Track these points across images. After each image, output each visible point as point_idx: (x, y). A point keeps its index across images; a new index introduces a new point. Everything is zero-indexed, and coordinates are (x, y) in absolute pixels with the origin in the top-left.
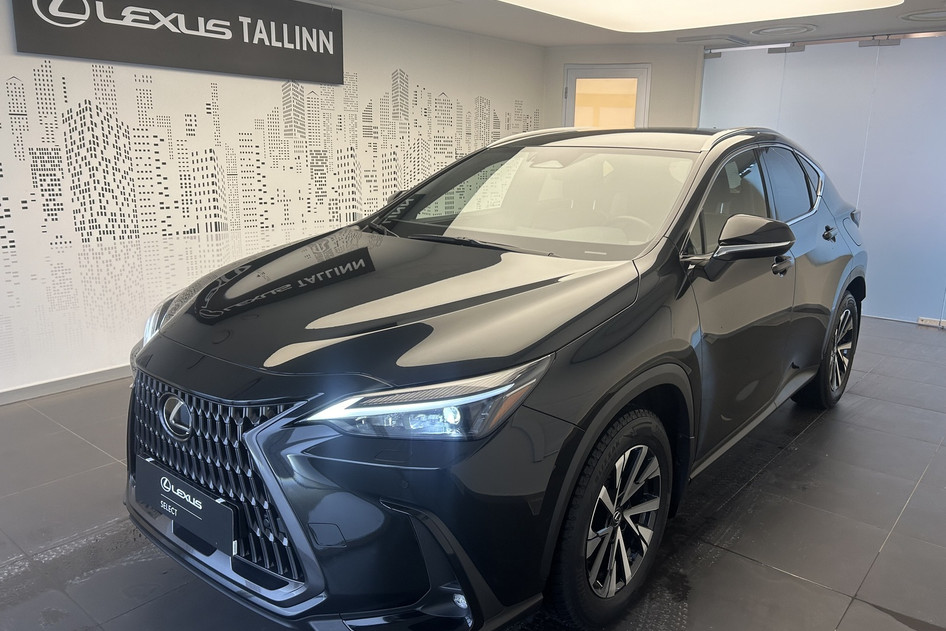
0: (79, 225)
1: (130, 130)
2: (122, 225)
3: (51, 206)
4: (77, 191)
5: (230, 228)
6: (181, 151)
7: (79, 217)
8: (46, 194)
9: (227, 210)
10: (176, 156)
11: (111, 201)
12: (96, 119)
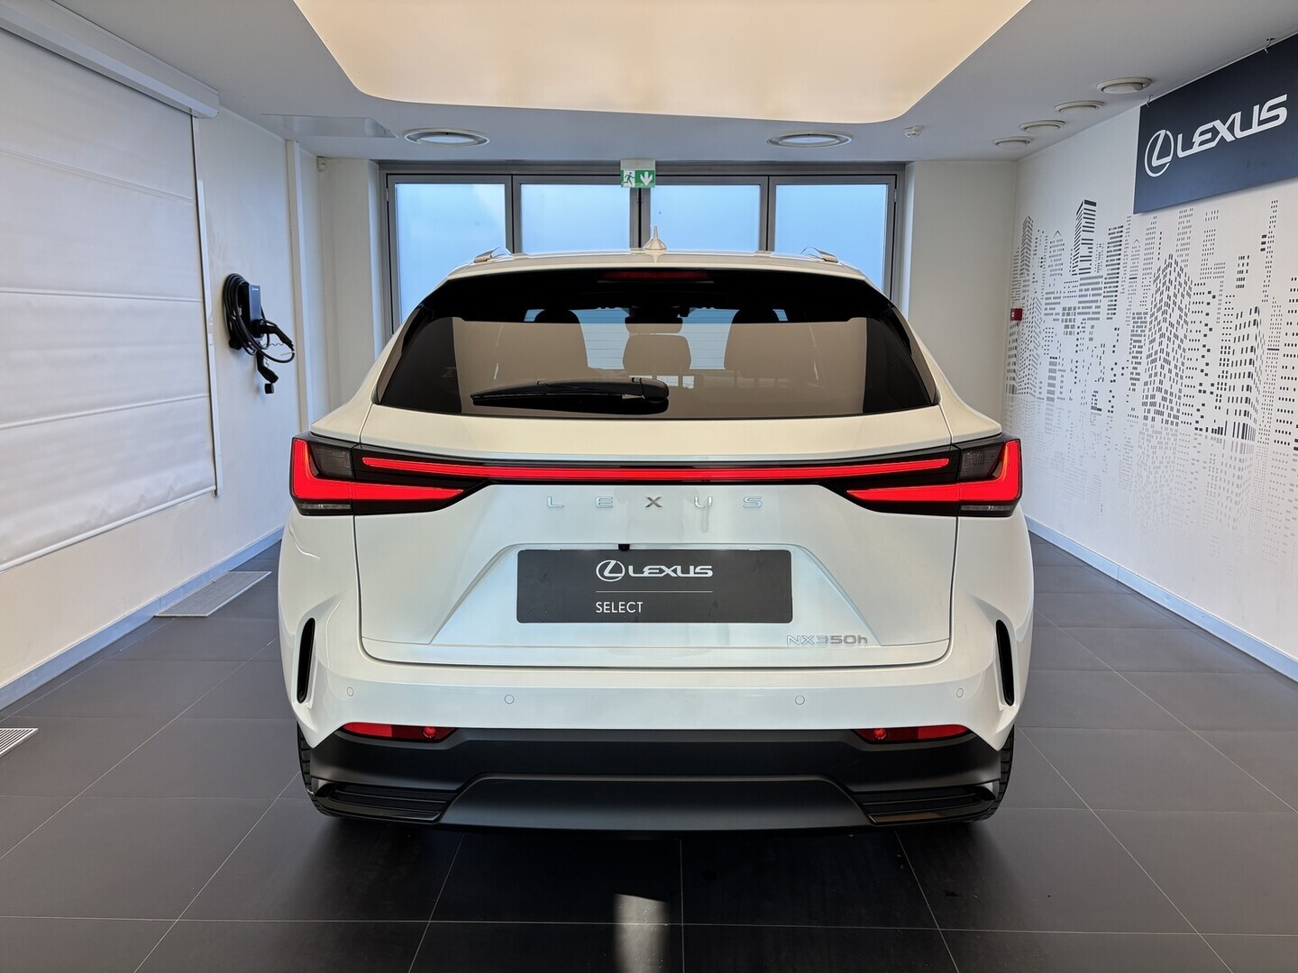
0: (1145, 400)
1: (1193, 286)
2: (1170, 405)
3: (1134, 376)
4: (1149, 360)
5: (1257, 437)
6: (1227, 312)
7: (1146, 388)
8: (1134, 360)
9: (1259, 407)
10: (1223, 318)
11: (1168, 375)
12: (1173, 278)
